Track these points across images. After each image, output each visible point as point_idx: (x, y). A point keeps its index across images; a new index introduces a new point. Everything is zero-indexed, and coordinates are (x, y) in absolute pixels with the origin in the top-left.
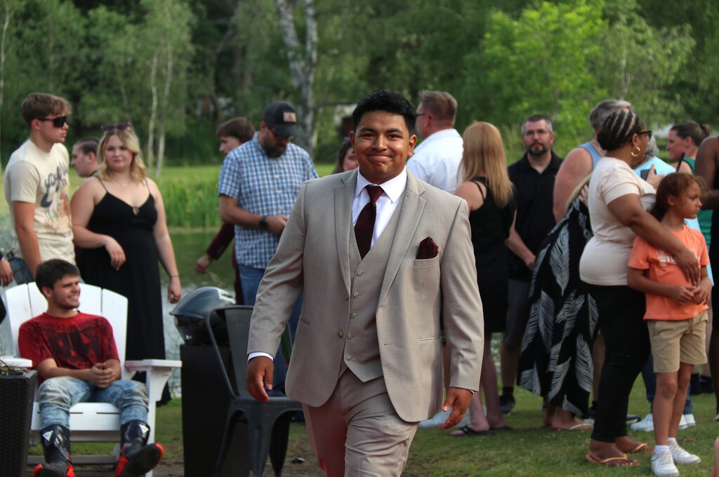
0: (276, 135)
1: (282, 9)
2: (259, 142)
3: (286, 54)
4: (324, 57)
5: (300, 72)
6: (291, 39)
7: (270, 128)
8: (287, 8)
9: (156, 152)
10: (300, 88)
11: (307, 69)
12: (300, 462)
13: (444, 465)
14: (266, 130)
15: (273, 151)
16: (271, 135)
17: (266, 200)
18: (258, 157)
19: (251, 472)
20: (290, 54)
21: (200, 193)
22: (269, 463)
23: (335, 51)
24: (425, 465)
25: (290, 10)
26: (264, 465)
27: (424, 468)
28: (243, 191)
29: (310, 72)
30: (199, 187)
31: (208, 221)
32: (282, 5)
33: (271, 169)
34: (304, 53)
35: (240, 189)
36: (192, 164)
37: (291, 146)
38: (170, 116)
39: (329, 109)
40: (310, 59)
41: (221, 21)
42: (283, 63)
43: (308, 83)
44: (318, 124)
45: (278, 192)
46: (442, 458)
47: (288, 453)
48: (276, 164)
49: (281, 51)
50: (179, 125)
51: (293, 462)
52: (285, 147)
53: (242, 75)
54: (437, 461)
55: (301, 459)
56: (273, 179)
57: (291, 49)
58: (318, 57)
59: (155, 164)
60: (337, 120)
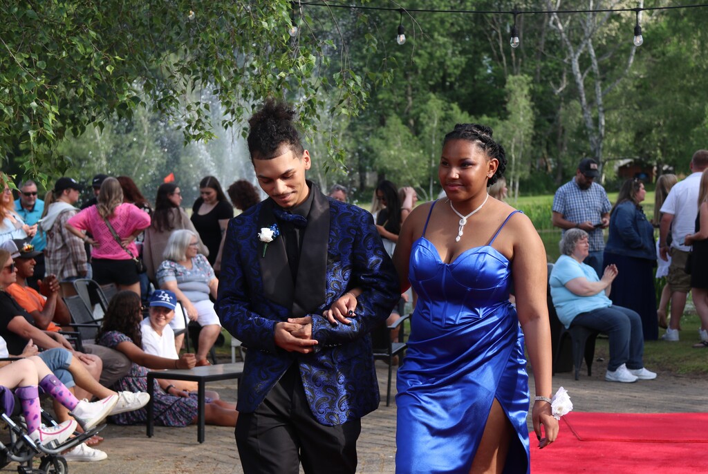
0: (586, 177)
1: (585, 108)
2: (576, 182)
3: (587, 133)
4: (609, 133)
5: (595, 143)
6: (590, 125)
7: (582, 173)
8: (587, 108)
9: (513, 190)
10: (595, 151)
11: (599, 140)
12: (602, 361)
13: (688, 364)
14: (580, 174)
15: (584, 186)
16: (583, 177)
17: (580, 214)
18: (575, 190)
19: (574, 366)
20: (589, 133)
21: (539, 211)
22: (584, 361)
23: (615, 130)
24: (676, 363)
25: (590, 108)
26: (582, 362)
27: (675, 365)
28: (567, 209)
29: (601, 142)
30: (539, 207)
31: (543, 227)
32: (585, 106)
33: (583, 197)
34: (597, 131)
35: (565, 208)
36: (534, 195)
37: (594, 184)
38: (522, 169)
39: (612, 162)
40: (601, 135)
41: (550, 117)
42: (585, 137)
43: (599, 148)
44: (605, 171)
45: (587, 209)
46: (687, 360)
47: (595, 356)
48: (586, 194)
49: (584, 132)
50: (526, 174)
51: (598, 361)
52: (591, 184)
53: (562, 145)
54: (683, 361)
55: (602, 359)
56: (584, 202)
57: (590, 130)
58: (605, 133)
59: (514, 196)
60: (616, 168)
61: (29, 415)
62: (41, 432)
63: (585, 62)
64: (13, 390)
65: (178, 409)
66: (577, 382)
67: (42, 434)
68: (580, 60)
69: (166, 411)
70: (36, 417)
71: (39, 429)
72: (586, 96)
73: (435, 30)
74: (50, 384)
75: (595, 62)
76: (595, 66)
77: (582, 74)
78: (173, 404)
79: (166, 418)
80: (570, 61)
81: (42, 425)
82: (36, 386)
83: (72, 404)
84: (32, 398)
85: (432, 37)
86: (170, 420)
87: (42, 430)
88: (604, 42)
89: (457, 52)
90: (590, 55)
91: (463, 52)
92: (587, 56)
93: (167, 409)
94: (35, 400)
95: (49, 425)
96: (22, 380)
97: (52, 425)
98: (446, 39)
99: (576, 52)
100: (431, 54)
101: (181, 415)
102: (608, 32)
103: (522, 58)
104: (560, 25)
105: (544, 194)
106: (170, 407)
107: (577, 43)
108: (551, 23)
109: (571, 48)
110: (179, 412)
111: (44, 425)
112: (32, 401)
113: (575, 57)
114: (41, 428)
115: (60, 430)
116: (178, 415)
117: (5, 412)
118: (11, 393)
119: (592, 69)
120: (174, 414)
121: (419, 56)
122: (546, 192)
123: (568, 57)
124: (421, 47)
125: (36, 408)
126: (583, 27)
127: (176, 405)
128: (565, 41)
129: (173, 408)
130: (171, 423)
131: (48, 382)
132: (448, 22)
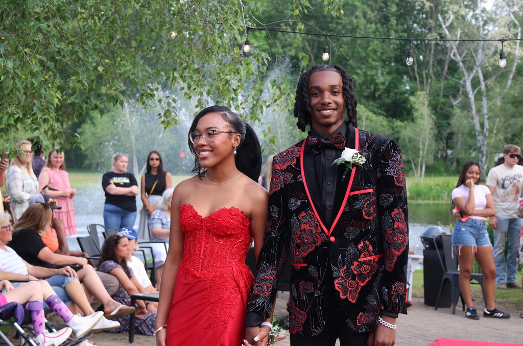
1: (475, 116)
3: (475, 133)
4: (491, 134)
5: (481, 140)
6: (477, 127)
10: (481, 147)
11: (484, 139)
20: (477, 133)
23: (495, 132)
25: (478, 116)
30: (438, 185)
32: (474, 114)
34: (483, 133)
38: (427, 157)
39: (493, 155)
40: (485, 135)
41: (448, 121)
42: (474, 137)
43: (484, 144)
49: (473, 132)
50: (431, 161)
53: (457, 142)
57: (477, 131)
58: (489, 134)
59: (421, 176)
61: (36, 323)
62: (44, 336)
63: (475, 83)
64: (24, 305)
65: (150, 323)
66: (454, 315)
67: (46, 338)
68: (472, 81)
69: (141, 324)
70: (41, 324)
71: (43, 333)
72: (476, 108)
73: (370, 57)
74: (52, 302)
75: (483, 83)
76: (483, 86)
77: (473, 91)
78: (147, 319)
79: (142, 329)
80: (465, 81)
81: (46, 331)
82: (42, 301)
83: (68, 317)
84: (39, 310)
85: (367, 61)
86: (145, 330)
87: (46, 335)
88: (490, 69)
89: (385, 73)
90: (479, 78)
91: (389, 73)
92: (477, 79)
93: (142, 323)
94: (41, 312)
95: (51, 331)
96: (31, 297)
97: (53, 332)
98: (377, 63)
99: (469, 76)
100: (365, 74)
101: (153, 327)
102: (493, 62)
103: (431, 78)
104: (458, 57)
105: (443, 176)
106: (145, 321)
107: (470, 69)
108: (452, 55)
109: (466, 73)
110: (151, 325)
111: (47, 331)
112: (38, 312)
113: (468, 79)
114: (44, 333)
115: (59, 335)
116: (150, 327)
117: (17, 321)
118: (22, 307)
119: (480, 89)
120: (148, 326)
121: (357, 74)
122: (445, 174)
123: (463, 79)
124: (359, 68)
125: (41, 318)
126: (475, 58)
127: (148, 319)
128: (462, 68)
129: (147, 322)
130: (147, 332)
131: (52, 301)
132: (379, 51)
